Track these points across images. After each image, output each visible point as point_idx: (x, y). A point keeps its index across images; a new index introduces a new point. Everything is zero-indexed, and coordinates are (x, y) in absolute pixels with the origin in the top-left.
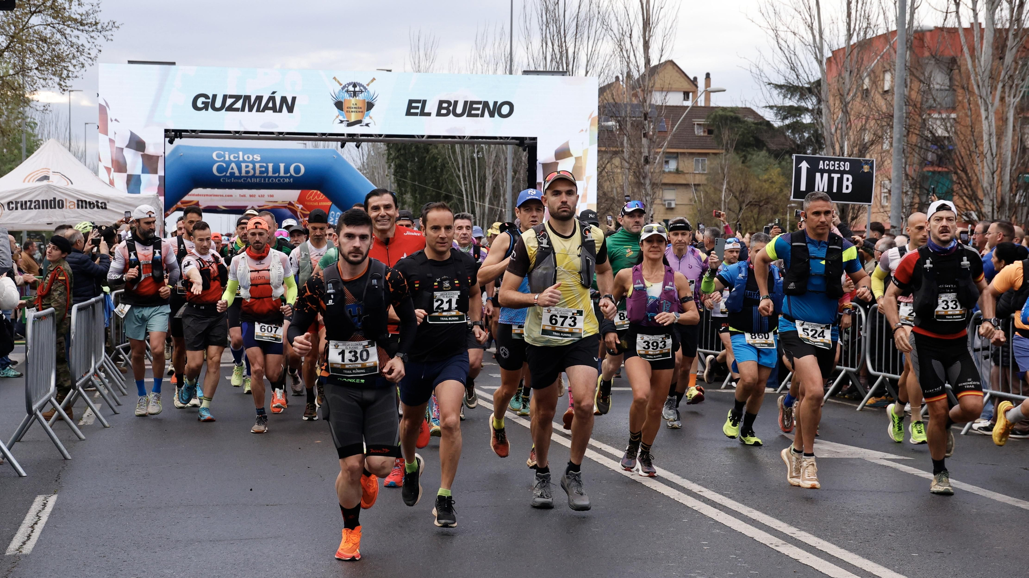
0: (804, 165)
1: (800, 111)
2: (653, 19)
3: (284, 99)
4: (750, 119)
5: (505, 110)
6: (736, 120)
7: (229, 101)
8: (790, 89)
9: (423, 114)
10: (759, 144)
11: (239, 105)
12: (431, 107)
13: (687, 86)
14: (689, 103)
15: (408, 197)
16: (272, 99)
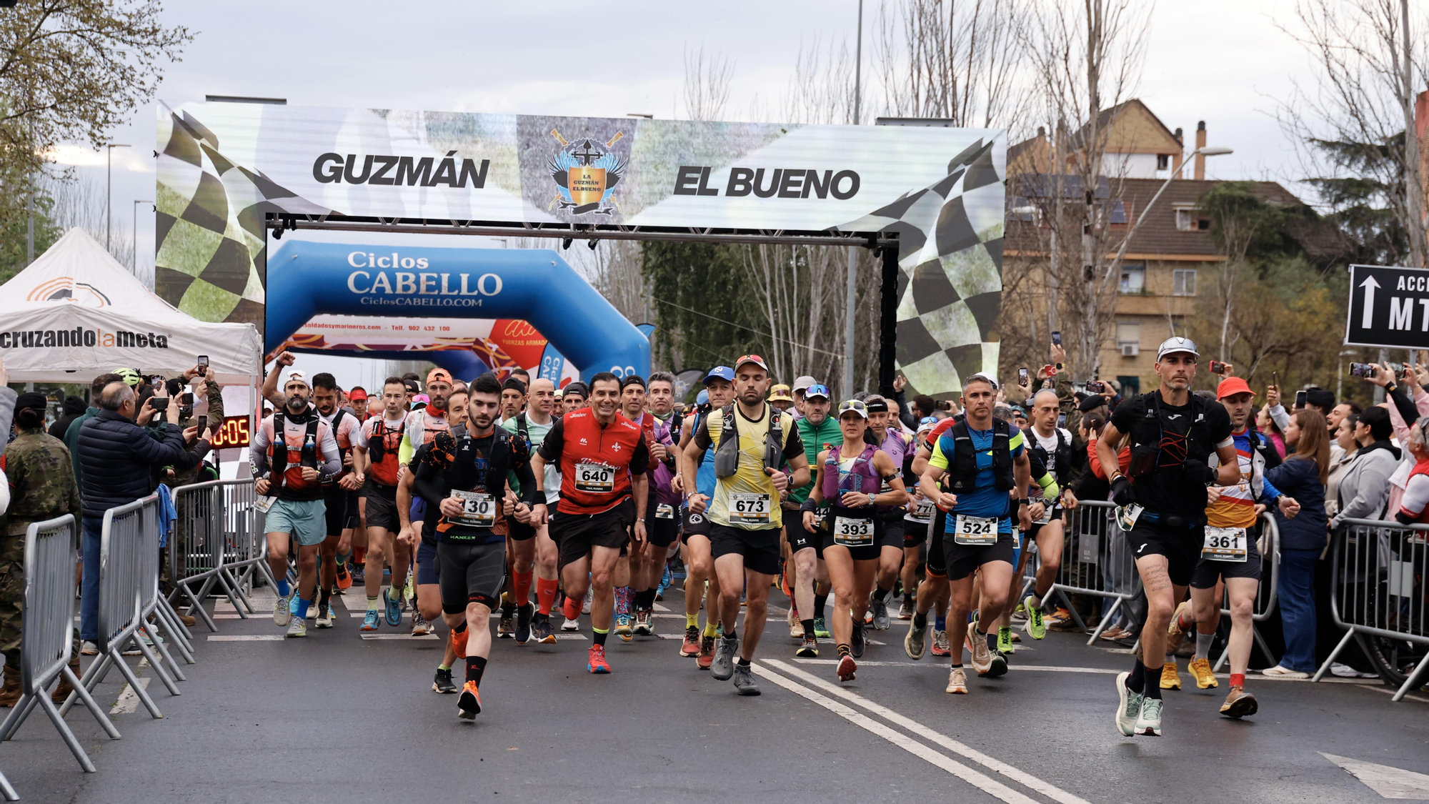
0: (1370, 284)
1: (1366, 187)
2: (1107, 26)
3: (468, 164)
4: (1275, 203)
5: (845, 185)
6: (1251, 203)
7: (376, 167)
8: (1350, 150)
9: (704, 191)
10: (1290, 246)
11: (392, 173)
12: (719, 180)
13: (1164, 145)
14: (1167, 175)
15: (678, 334)
16: (448, 163)
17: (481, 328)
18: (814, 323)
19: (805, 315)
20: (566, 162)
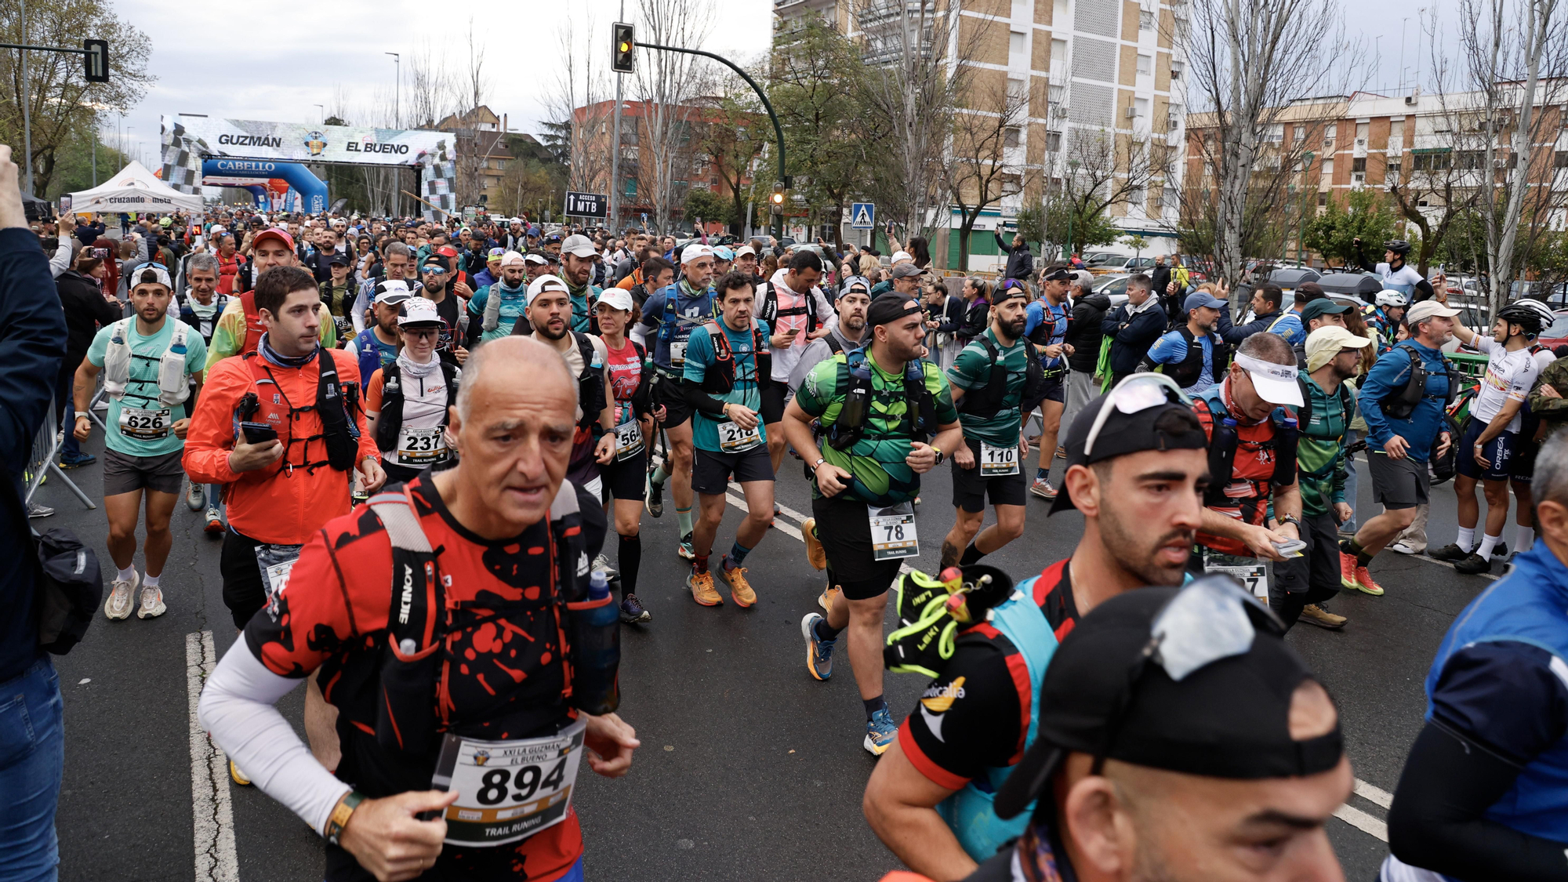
0: (572, 197)
1: (556, 137)
2: (480, 91)
3: (274, 139)
4: (528, 141)
5: (404, 150)
6: (521, 141)
7: (241, 140)
8: (551, 126)
9: (356, 150)
10: (533, 155)
11: (247, 141)
12: (361, 147)
13: (494, 120)
14: (494, 130)
15: (333, 180)
16: (267, 139)
17: (265, 181)
18: (382, 178)
19: (378, 176)
20: (310, 139)
